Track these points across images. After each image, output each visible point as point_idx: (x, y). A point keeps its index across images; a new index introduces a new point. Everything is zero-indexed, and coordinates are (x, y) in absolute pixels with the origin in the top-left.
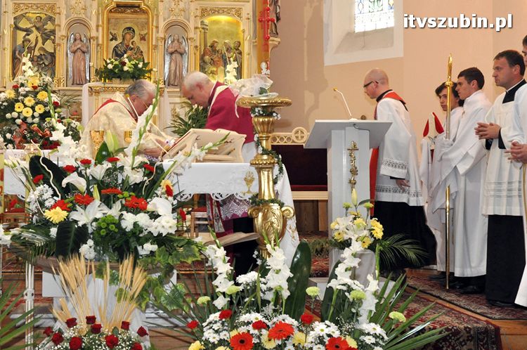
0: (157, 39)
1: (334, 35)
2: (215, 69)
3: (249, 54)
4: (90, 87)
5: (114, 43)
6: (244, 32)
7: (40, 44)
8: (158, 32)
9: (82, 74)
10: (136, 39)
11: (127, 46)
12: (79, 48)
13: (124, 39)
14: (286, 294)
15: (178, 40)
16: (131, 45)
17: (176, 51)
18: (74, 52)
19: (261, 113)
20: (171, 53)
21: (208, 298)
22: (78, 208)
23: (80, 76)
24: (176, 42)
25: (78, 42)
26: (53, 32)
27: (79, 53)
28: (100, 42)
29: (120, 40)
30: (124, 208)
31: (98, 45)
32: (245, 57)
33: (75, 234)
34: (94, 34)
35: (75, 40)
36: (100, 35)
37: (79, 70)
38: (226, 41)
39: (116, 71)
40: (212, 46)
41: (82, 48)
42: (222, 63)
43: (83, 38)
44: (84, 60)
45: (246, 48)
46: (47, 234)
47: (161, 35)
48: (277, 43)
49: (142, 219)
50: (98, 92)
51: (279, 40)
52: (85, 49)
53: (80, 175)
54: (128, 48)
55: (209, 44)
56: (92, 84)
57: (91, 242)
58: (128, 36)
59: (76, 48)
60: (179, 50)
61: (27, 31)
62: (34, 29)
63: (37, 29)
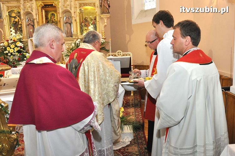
0: (60, 18)
2: (87, 28)
8: (59, 15)
11: (53, 21)
12: (30, 24)
13: (51, 18)
15: (68, 18)
17: (67, 22)
23: (31, 35)
24: (67, 18)
31: (37, 22)
34: (35, 17)
35: (28, 20)
36: (38, 18)
37: (31, 32)
40: (85, 19)
45: (98, 19)
51: (110, 15)
58: (52, 17)
61: (15, 17)
62: (17, 17)
63: (18, 16)
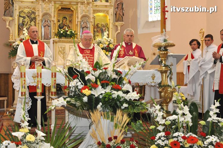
0: (78, 22)
1: (141, 22)
2: (98, 34)
3: (112, 28)
4: (53, 40)
5: (59, 23)
6: (110, 20)
7: (29, 23)
8: (78, 19)
9: (48, 35)
10: (68, 22)
12: (47, 25)
13: (63, 22)
14: (191, 124)
16: (65, 24)
17: (85, 26)
18: (45, 26)
19: (164, 49)
20: (83, 28)
21: (155, 127)
22: (93, 89)
23: (47, 36)
24: (85, 23)
25: (46, 22)
26: (35, 18)
27: (47, 27)
28: (55, 23)
29: (61, 22)
30: (112, 89)
31: (54, 24)
32: (110, 30)
33: (95, 100)
34: (53, 19)
35: (45, 21)
36: (55, 20)
37: (47, 34)
38: (103, 23)
39: (64, 34)
40: (97, 25)
41: (48, 25)
42: (101, 32)
43: (48, 21)
44: (49, 29)
45: (111, 26)
46: (82, 101)
47: (79, 20)
48: (123, 24)
49: (120, 93)
50: (56, 42)
51: (124, 23)
52: (49, 25)
53: (93, 75)
54: (64, 25)
55: (96, 24)
56: (54, 39)
57: (101, 104)
59: (46, 25)
60: (86, 26)
61: (24, 17)
62: (26, 17)
63: (28, 17)
